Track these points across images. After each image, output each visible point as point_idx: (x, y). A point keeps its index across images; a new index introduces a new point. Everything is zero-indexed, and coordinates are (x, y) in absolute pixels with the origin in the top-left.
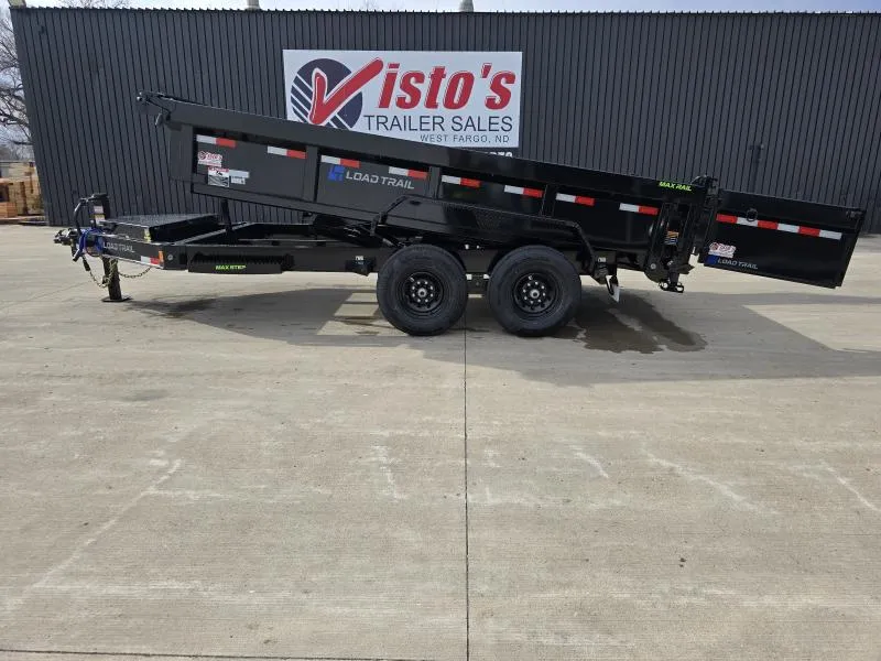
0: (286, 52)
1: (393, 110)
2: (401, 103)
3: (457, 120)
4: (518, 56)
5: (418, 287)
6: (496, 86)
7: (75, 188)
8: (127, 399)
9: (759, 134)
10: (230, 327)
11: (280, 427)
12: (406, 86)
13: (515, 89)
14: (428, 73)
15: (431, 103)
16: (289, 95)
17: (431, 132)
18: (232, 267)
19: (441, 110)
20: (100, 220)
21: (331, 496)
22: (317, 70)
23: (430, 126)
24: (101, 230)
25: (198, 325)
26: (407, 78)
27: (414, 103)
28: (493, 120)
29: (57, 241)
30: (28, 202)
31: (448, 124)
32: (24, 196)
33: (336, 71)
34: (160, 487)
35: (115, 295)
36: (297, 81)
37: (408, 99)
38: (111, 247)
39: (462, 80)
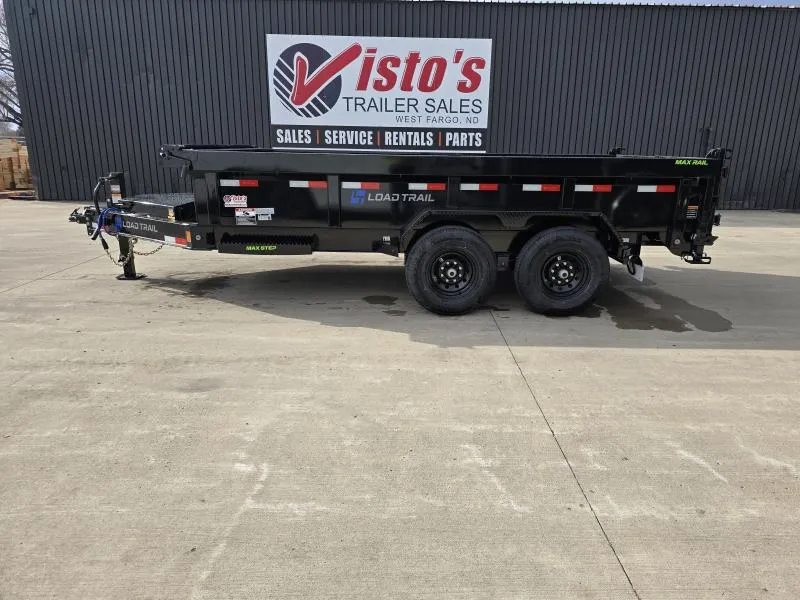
0: (269, 37)
1: (370, 92)
2: (378, 86)
3: (430, 102)
4: (488, 43)
5: (447, 268)
6: (467, 71)
7: (63, 163)
8: (181, 390)
9: (708, 119)
10: (256, 306)
11: (354, 422)
12: (383, 70)
13: (485, 74)
14: (403, 56)
15: (406, 87)
16: (271, 77)
17: (406, 114)
18: (263, 248)
19: (416, 93)
20: (116, 199)
21: (446, 509)
22: (298, 54)
23: (405, 108)
24: (119, 209)
25: (221, 304)
26: (383, 63)
27: (390, 86)
28: (464, 103)
29: (72, 220)
30: (16, 176)
31: (422, 106)
32: (12, 171)
33: (316, 55)
34: (258, 497)
35: (130, 274)
36: (279, 64)
37: (385, 83)
38: (130, 226)
39: (435, 65)
